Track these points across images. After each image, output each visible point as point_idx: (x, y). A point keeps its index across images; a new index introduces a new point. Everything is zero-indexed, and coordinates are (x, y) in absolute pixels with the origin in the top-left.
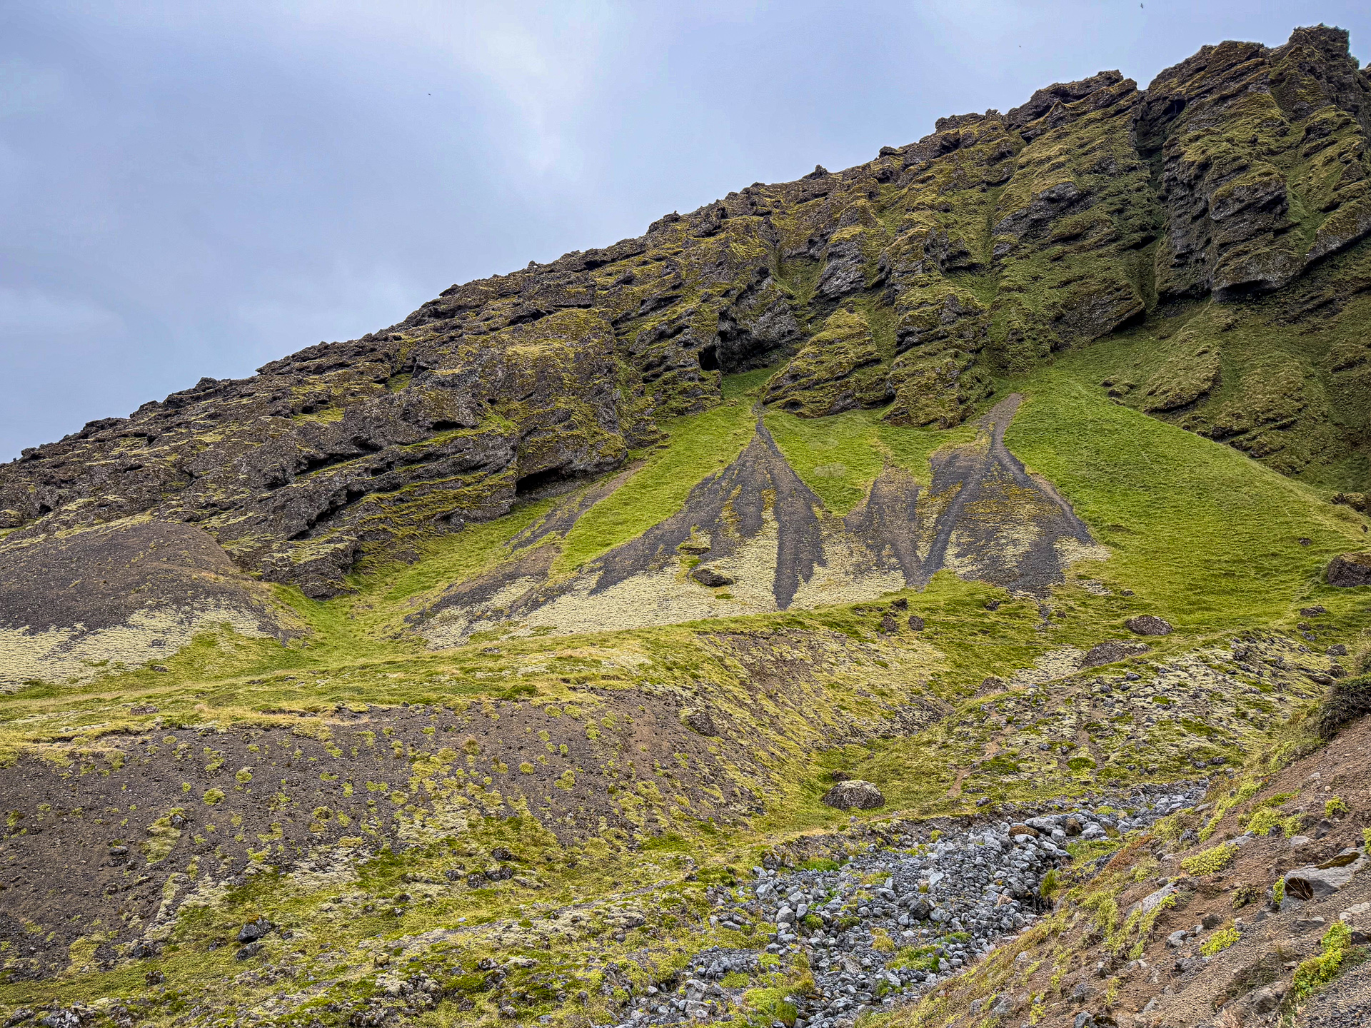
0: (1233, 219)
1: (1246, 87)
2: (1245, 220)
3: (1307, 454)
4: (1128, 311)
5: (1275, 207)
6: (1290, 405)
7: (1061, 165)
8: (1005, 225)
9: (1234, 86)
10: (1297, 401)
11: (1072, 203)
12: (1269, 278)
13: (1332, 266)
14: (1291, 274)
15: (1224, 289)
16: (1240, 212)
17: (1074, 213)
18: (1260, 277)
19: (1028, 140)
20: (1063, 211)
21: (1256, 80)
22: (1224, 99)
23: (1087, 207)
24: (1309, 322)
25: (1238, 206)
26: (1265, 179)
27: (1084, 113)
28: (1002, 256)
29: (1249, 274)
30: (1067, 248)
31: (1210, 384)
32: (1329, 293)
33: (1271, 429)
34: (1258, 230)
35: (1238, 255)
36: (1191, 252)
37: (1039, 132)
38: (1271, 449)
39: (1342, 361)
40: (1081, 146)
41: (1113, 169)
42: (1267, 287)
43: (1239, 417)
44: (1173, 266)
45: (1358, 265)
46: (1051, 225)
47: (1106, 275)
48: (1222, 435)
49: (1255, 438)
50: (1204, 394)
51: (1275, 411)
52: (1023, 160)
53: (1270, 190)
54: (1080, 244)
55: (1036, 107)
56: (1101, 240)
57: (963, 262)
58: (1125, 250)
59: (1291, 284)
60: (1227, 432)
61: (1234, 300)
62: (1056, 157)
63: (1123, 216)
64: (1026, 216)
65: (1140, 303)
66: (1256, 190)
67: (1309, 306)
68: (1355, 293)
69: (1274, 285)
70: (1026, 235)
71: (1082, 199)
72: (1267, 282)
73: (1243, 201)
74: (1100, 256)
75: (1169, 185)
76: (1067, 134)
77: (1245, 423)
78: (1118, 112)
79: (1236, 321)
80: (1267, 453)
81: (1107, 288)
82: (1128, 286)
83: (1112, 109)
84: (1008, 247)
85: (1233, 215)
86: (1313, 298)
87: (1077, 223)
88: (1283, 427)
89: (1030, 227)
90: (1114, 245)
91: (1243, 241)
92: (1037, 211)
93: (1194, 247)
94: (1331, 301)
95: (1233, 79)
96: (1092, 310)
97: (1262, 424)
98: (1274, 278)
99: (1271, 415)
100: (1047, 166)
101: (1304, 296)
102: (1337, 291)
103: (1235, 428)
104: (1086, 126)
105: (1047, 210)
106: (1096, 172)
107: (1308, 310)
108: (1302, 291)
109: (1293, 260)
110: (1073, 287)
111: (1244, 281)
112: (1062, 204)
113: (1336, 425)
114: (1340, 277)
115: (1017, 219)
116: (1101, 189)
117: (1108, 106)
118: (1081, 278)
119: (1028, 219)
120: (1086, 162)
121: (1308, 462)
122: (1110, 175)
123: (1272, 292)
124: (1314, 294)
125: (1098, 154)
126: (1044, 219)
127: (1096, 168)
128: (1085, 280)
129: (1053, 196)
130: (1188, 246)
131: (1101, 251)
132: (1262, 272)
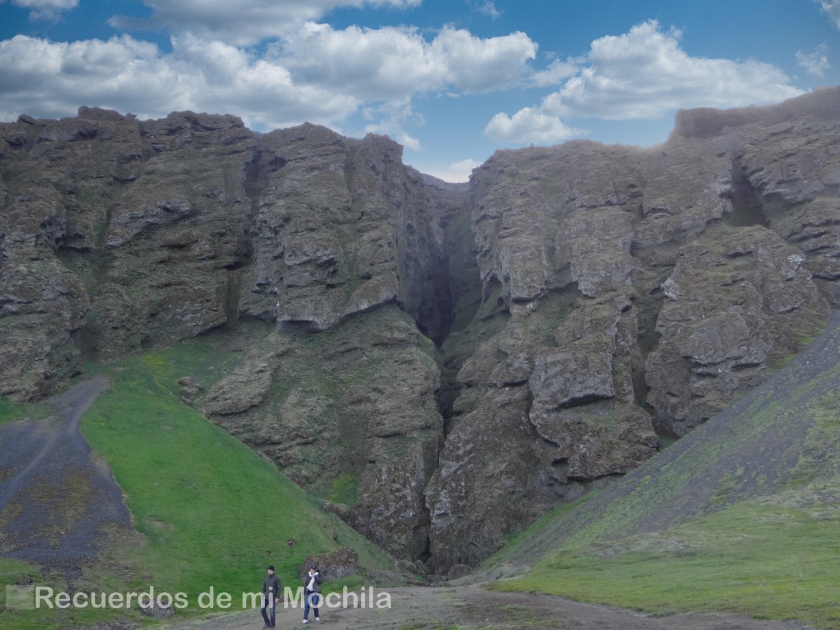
0: (299, 267)
1: (328, 165)
2: (308, 271)
4: (213, 321)
5: (330, 267)
7: (180, 182)
8: (122, 220)
11: (184, 217)
12: (317, 320)
13: (360, 322)
14: (333, 321)
15: (284, 321)
16: (304, 263)
17: (184, 226)
18: (311, 319)
19: (158, 150)
20: (175, 222)
21: (335, 162)
23: (195, 224)
24: (340, 361)
25: (306, 259)
26: (325, 243)
27: (208, 144)
28: (113, 247)
29: (304, 314)
30: (173, 255)
31: (260, 398)
32: (355, 342)
33: (298, 444)
34: (315, 281)
35: (298, 297)
36: (268, 284)
37: (168, 147)
38: (295, 460)
39: (355, 397)
40: (200, 171)
41: (221, 197)
42: (315, 327)
43: (277, 430)
44: (253, 292)
46: (163, 231)
47: (201, 286)
48: (262, 443)
49: (286, 449)
50: (254, 407)
51: (303, 430)
52: (149, 168)
53: (327, 252)
55: (170, 125)
56: (201, 255)
57: (77, 244)
58: (219, 268)
59: (334, 328)
60: (266, 441)
61: (290, 332)
62: (177, 174)
63: (223, 239)
64: (142, 217)
65: (223, 317)
66: (318, 250)
67: (341, 349)
68: (372, 346)
69: (320, 327)
70: (139, 234)
71: (193, 215)
72: (316, 324)
73: (308, 255)
74: (198, 268)
75: (261, 225)
76: (191, 157)
77: (279, 436)
78: (235, 152)
79: (290, 349)
80: (292, 463)
81: (199, 297)
82: (216, 300)
83: (230, 148)
84: (121, 241)
85: (299, 264)
86: (344, 343)
87: (185, 235)
88: (307, 443)
89: (145, 228)
90: (211, 261)
91: (304, 287)
92: (152, 216)
93: (271, 280)
94: (356, 349)
95: (321, 155)
97: (292, 439)
98: (320, 322)
99: (299, 432)
100: (169, 179)
101: (338, 340)
102: (360, 342)
103: (273, 439)
104: (208, 155)
105: (162, 217)
106: (209, 196)
107: (340, 352)
108: (338, 336)
109: (335, 311)
110: (170, 290)
111: (299, 319)
112: (176, 216)
114: (365, 331)
115: (134, 218)
116: (210, 212)
117: (228, 144)
118: (180, 284)
119: (144, 220)
120: (203, 186)
122: (219, 202)
123: (317, 331)
124: (346, 340)
126: (157, 224)
127: (209, 193)
128: (181, 287)
129: (169, 206)
130: (267, 278)
131: (199, 265)
132: (313, 315)
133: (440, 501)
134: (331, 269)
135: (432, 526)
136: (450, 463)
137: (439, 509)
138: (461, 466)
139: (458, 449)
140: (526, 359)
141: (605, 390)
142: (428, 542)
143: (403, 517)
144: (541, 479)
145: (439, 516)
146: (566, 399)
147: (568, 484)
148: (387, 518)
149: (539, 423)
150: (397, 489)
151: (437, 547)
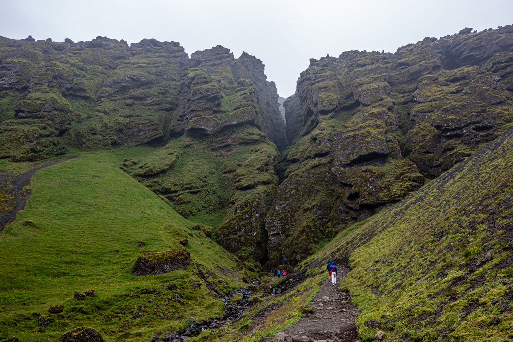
0: (198, 101)
1: (222, 63)
2: (203, 102)
3: (200, 207)
4: (155, 135)
6: (199, 183)
7: (143, 67)
8: (108, 84)
9: (218, 61)
10: (203, 182)
11: (143, 84)
13: (233, 131)
14: (216, 129)
15: (189, 129)
16: (201, 98)
17: (143, 89)
18: (203, 127)
19: (133, 55)
20: (138, 87)
21: (226, 61)
22: (214, 65)
23: (150, 88)
24: (220, 152)
25: (200, 95)
26: (212, 87)
27: (160, 52)
28: (103, 97)
29: (199, 125)
30: (135, 102)
31: (167, 167)
32: (230, 141)
33: (188, 193)
34: (207, 108)
35: (197, 116)
36: (185, 115)
37: (139, 53)
38: (184, 202)
39: (227, 170)
40: (154, 64)
41: (165, 76)
42: (206, 132)
43: (175, 185)
44: (177, 120)
45: (242, 133)
46: (131, 90)
47: (150, 117)
48: (166, 192)
49: (179, 195)
50: (163, 172)
51: (192, 185)
52: (128, 61)
53: (213, 92)
54: (141, 102)
55: (142, 45)
56: (151, 103)
57: (82, 94)
58: (161, 110)
59: (217, 134)
60: (168, 191)
61: (192, 136)
62: (141, 63)
63: (164, 96)
64: (120, 83)
65: (161, 133)
66: (209, 91)
67: (221, 145)
68: (240, 144)
69: (209, 133)
70: (117, 91)
71: (148, 84)
72: (206, 130)
73: (203, 94)
74: (149, 109)
75: (183, 86)
76: (150, 57)
77: (177, 188)
78: (175, 57)
79: (191, 144)
80: (182, 203)
81: (148, 123)
82: (157, 124)
83: (172, 55)
84: (107, 94)
85: (198, 99)
86: (223, 142)
87: (143, 92)
88: (193, 193)
89: (121, 88)
90: (156, 106)
91: (200, 111)
94: (230, 145)
95: (219, 59)
96: (139, 131)
97: (184, 190)
98: (210, 130)
99: (189, 186)
100: (136, 65)
101: (220, 141)
102: (233, 141)
103: (172, 189)
104: (159, 57)
105: (131, 83)
106: (158, 75)
107: (221, 147)
108: (220, 138)
109: (218, 124)
110: (132, 119)
111: (197, 127)
112: (138, 83)
113: (218, 196)
114: (235, 136)
115: (115, 82)
116: (158, 82)
117: (172, 53)
118: (138, 116)
119: (120, 84)
120: (155, 70)
121: (200, 211)
122: (164, 79)
123: (207, 135)
124: (224, 141)
125: (160, 68)
126: (128, 87)
127: (158, 73)
128: (139, 117)
129: (135, 78)
130: (184, 112)
131: (150, 107)
132: (205, 125)
133: (274, 226)
134: (217, 102)
135: (269, 242)
136: (281, 202)
137: (273, 231)
138: (287, 204)
139: (287, 193)
140: (329, 140)
141: (383, 150)
142: (267, 252)
143: (250, 236)
144: (340, 209)
145: (273, 235)
146: (356, 157)
147: (359, 210)
148: (240, 237)
149: (338, 173)
150: (246, 218)
151: (273, 254)
